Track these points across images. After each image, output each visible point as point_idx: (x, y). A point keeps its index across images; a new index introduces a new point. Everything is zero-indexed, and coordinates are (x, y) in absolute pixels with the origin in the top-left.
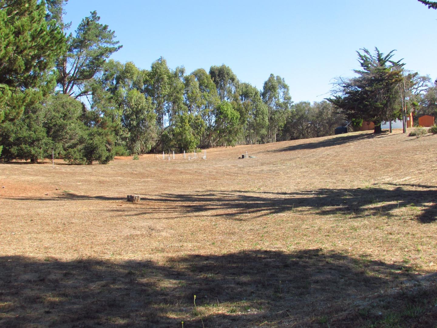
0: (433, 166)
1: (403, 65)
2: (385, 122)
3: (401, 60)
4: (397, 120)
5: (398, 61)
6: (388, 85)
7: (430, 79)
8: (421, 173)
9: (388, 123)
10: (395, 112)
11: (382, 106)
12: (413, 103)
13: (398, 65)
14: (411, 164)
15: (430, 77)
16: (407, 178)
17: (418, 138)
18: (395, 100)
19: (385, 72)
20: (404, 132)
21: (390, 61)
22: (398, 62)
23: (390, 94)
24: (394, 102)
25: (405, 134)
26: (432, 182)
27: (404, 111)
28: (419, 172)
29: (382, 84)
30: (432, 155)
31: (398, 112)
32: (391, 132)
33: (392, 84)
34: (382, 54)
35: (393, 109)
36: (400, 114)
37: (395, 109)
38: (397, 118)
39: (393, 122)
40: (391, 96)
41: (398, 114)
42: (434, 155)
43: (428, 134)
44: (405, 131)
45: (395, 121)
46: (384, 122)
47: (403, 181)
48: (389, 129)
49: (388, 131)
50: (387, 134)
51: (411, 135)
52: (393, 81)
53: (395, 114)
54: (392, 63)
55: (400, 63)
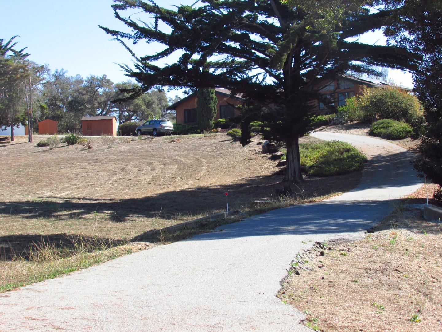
0: (87, 181)
1: (27, 55)
2: (6, 128)
3: (25, 48)
4: (20, 125)
5: (21, 50)
6: (11, 81)
7: (49, 70)
8: (79, 188)
9: (9, 128)
10: (19, 115)
11: (4, 107)
12: (41, 105)
13: (21, 55)
14: (62, 179)
15: (49, 68)
16: (68, 192)
17: (51, 149)
18: (19, 101)
19: (7, 64)
20: (29, 141)
21: (12, 50)
22: (20, 52)
23: (13, 93)
24: (17, 102)
25: (31, 144)
26: (96, 196)
27: (31, 114)
28: (76, 187)
29: (4, 79)
30: (80, 170)
31: (22, 116)
32: (12, 140)
33: (16, 80)
34: (2, 39)
35: (16, 112)
36: (24, 118)
37: (19, 111)
38: (20, 123)
39: (15, 127)
40: (14, 95)
41: (22, 118)
42: (82, 169)
43: (61, 145)
44: (32, 140)
45: (18, 127)
46: (4, 126)
47: (66, 195)
48: (10, 136)
49: (7, 138)
50: (9, 143)
51: (40, 145)
52: (19, 76)
53: (19, 118)
54: (13, 52)
55: (24, 53)
